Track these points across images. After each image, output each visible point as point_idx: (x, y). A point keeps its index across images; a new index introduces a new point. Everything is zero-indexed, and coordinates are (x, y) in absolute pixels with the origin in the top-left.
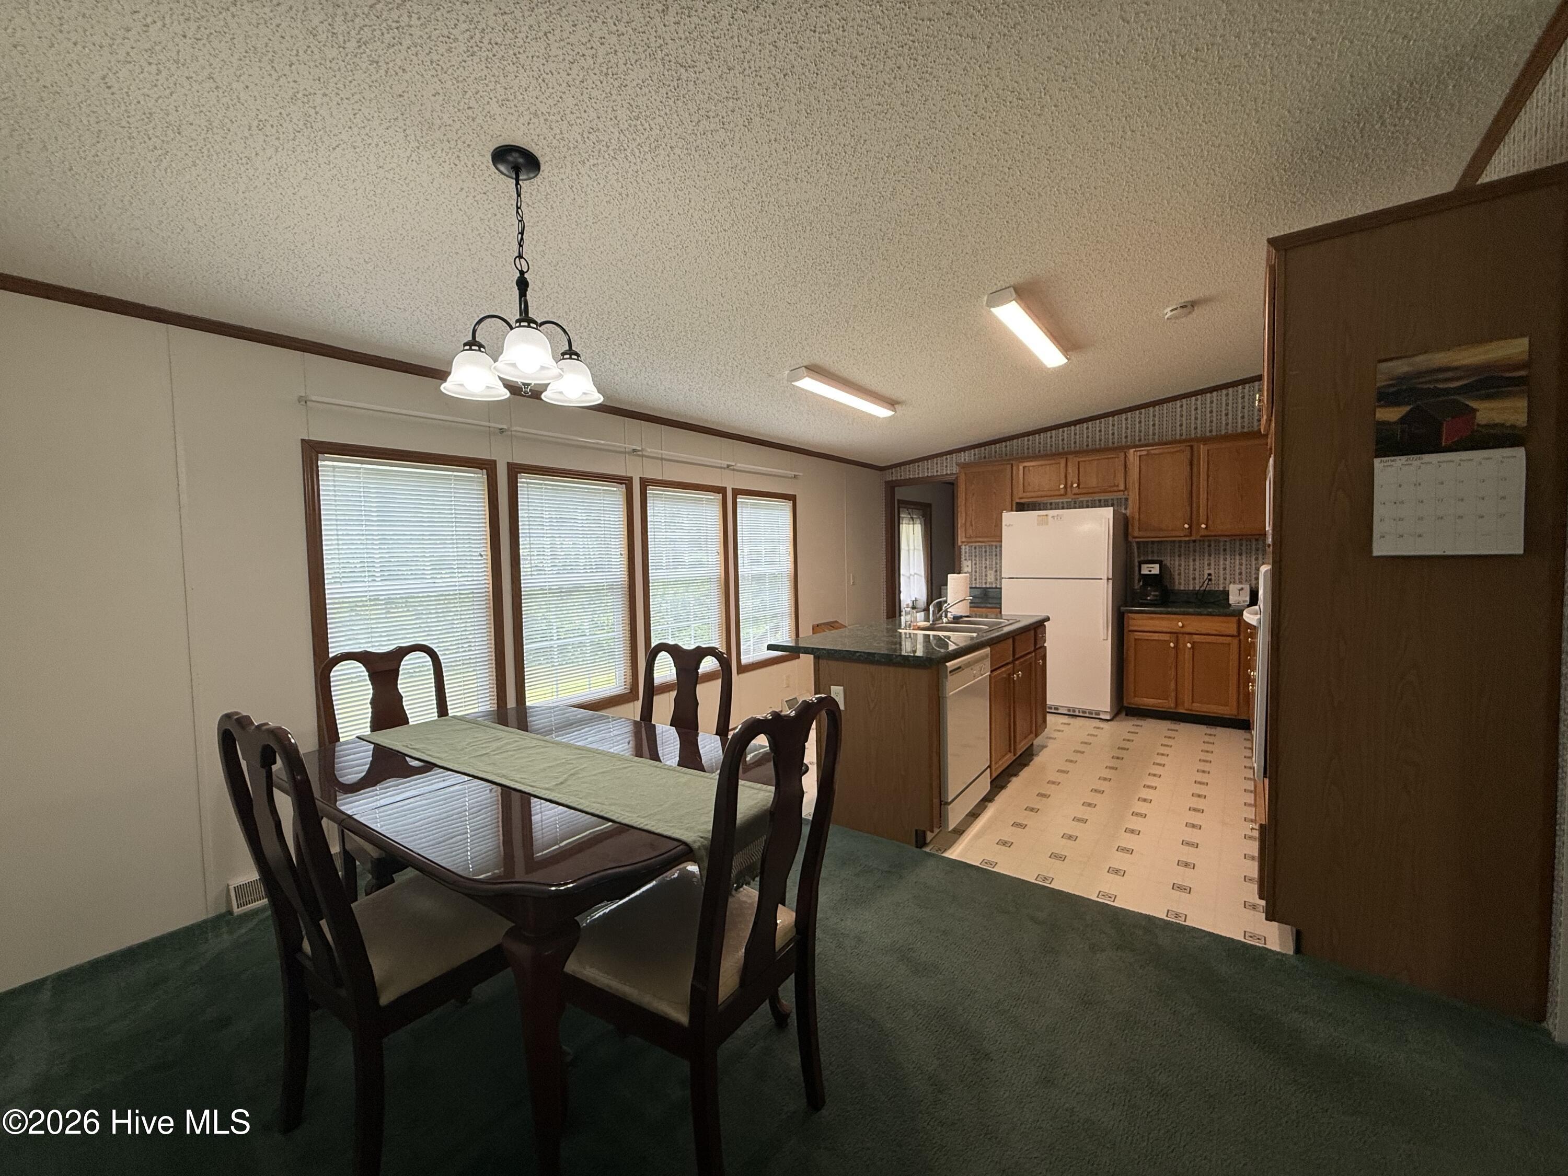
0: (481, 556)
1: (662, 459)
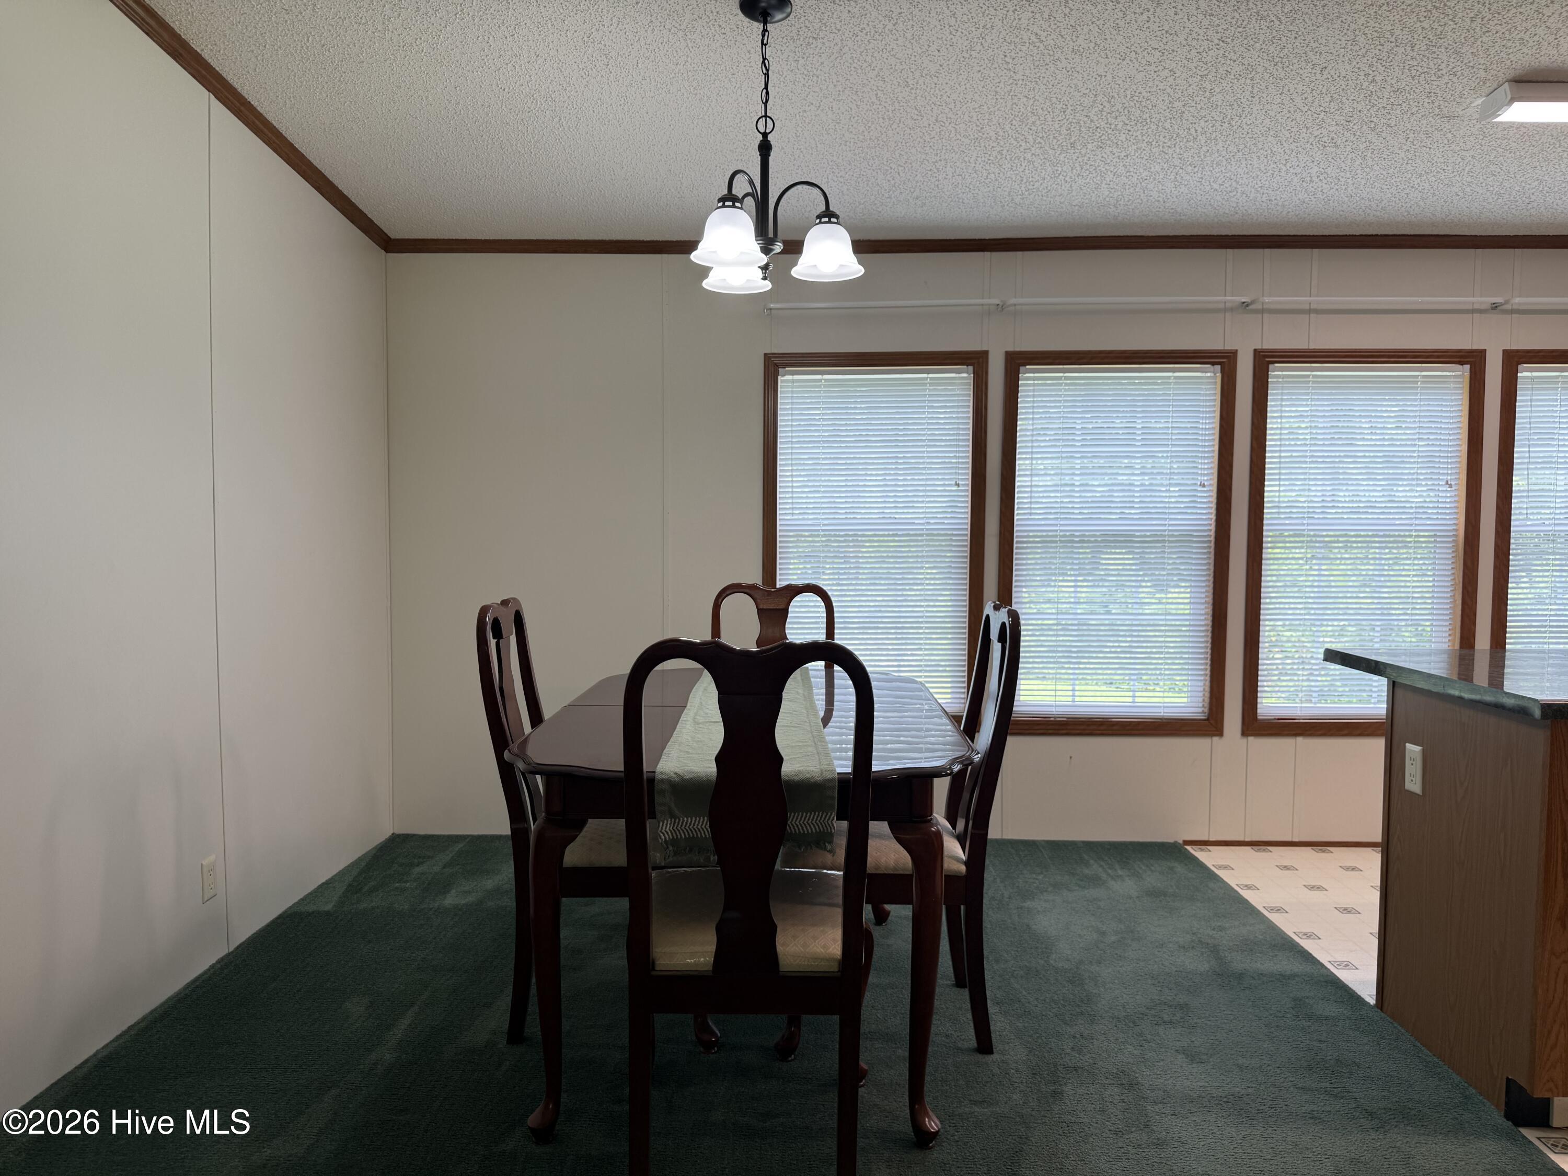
0: (958, 485)
1: (1310, 311)
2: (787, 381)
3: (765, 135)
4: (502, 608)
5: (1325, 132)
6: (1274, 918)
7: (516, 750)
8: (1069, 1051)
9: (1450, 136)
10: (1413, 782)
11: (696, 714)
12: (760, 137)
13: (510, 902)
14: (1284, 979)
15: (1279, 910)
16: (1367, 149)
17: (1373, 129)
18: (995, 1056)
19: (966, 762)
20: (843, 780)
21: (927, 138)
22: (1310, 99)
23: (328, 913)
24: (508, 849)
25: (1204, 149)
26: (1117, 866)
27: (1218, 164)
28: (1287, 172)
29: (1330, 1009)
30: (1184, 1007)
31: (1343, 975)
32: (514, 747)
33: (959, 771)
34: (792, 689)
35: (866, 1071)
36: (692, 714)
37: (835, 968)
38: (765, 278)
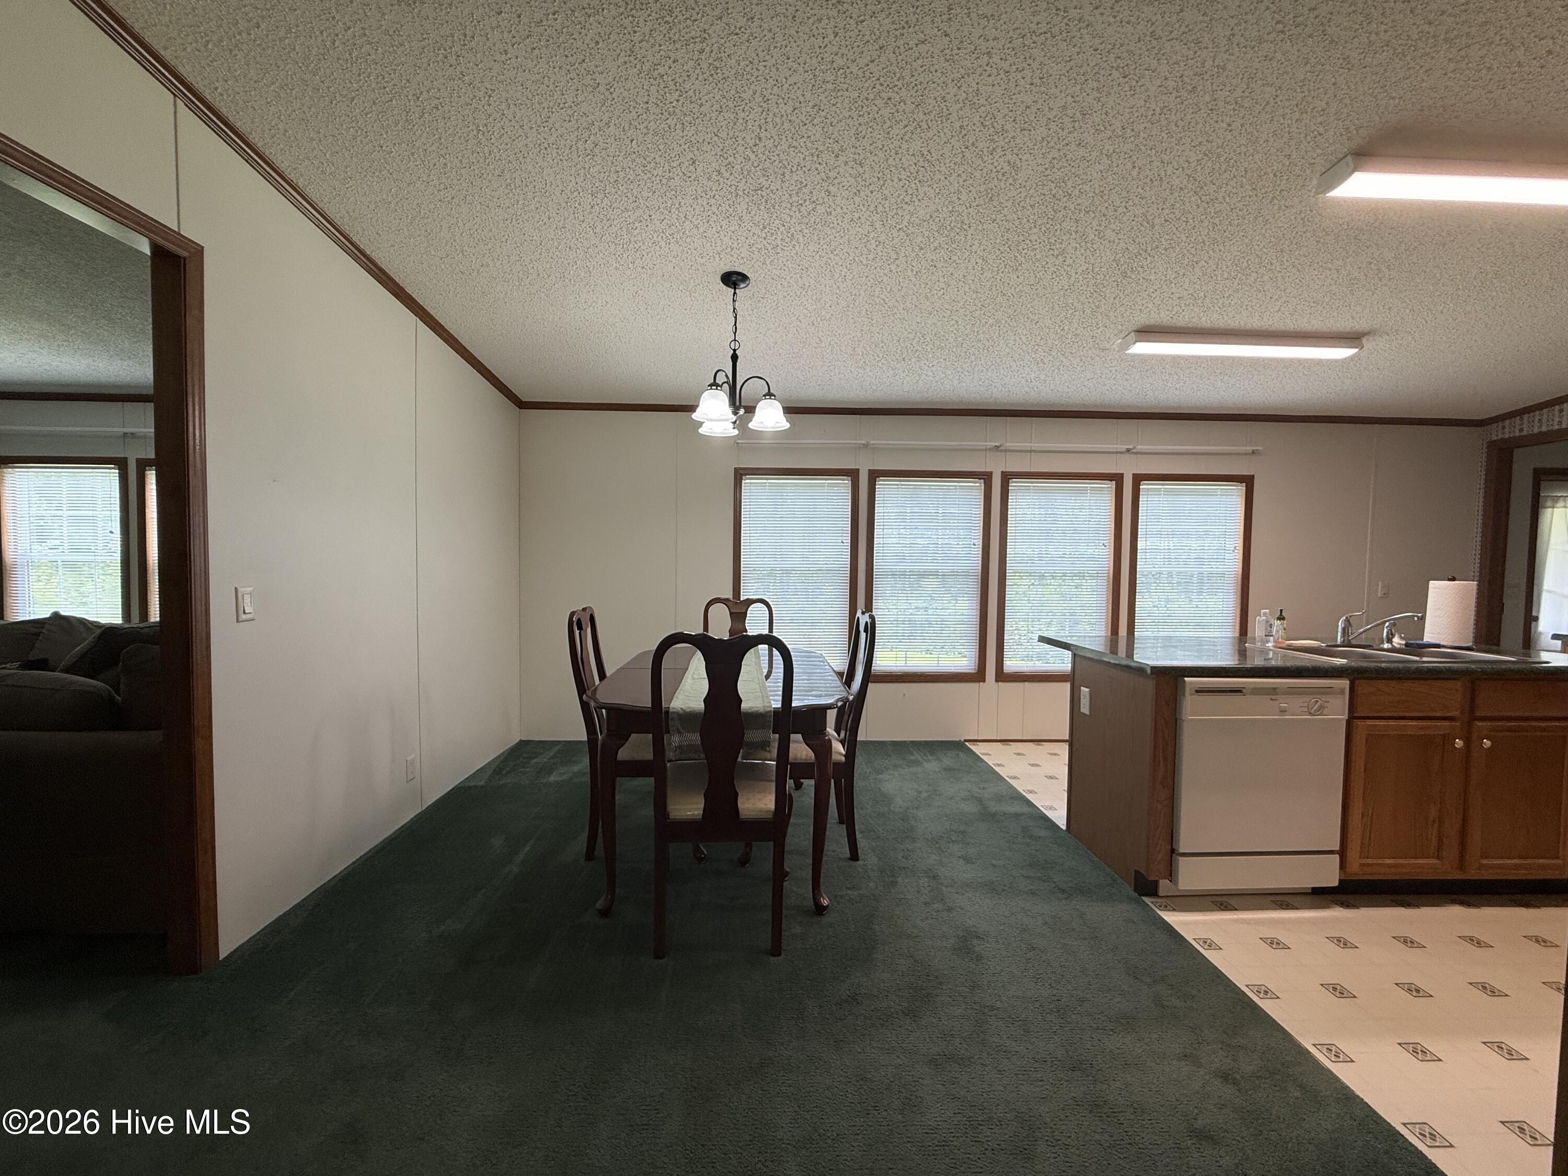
0: (843, 542)
1: (1031, 451)
2: (746, 482)
3: (735, 350)
4: (583, 613)
5: (1038, 356)
6: (1013, 782)
7: (590, 694)
8: (900, 858)
9: (1103, 359)
10: (1085, 709)
11: (694, 673)
12: (732, 352)
13: (587, 779)
14: (1017, 816)
15: (1015, 778)
16: (1060, 365)
17: (1063, 355)
18: (860, 862)
19: (845, 700)
20: (776, 712)
21: (824, 353)
22: (1030, 338)
23: (482, 787)
24: (586, 749)
25: (974, 363)
26: (928, 754)
27: (982, 371)
28: (1018, 376)
29: (1043, 833)
30: (963, 832)
31: (1049, 814)
32: (589, 693)
33: (841, 706)
34: (749, 660)
35: (789, 873)
36: (691, 673)
37: (771, 816)
38: (734, 428)
